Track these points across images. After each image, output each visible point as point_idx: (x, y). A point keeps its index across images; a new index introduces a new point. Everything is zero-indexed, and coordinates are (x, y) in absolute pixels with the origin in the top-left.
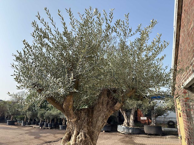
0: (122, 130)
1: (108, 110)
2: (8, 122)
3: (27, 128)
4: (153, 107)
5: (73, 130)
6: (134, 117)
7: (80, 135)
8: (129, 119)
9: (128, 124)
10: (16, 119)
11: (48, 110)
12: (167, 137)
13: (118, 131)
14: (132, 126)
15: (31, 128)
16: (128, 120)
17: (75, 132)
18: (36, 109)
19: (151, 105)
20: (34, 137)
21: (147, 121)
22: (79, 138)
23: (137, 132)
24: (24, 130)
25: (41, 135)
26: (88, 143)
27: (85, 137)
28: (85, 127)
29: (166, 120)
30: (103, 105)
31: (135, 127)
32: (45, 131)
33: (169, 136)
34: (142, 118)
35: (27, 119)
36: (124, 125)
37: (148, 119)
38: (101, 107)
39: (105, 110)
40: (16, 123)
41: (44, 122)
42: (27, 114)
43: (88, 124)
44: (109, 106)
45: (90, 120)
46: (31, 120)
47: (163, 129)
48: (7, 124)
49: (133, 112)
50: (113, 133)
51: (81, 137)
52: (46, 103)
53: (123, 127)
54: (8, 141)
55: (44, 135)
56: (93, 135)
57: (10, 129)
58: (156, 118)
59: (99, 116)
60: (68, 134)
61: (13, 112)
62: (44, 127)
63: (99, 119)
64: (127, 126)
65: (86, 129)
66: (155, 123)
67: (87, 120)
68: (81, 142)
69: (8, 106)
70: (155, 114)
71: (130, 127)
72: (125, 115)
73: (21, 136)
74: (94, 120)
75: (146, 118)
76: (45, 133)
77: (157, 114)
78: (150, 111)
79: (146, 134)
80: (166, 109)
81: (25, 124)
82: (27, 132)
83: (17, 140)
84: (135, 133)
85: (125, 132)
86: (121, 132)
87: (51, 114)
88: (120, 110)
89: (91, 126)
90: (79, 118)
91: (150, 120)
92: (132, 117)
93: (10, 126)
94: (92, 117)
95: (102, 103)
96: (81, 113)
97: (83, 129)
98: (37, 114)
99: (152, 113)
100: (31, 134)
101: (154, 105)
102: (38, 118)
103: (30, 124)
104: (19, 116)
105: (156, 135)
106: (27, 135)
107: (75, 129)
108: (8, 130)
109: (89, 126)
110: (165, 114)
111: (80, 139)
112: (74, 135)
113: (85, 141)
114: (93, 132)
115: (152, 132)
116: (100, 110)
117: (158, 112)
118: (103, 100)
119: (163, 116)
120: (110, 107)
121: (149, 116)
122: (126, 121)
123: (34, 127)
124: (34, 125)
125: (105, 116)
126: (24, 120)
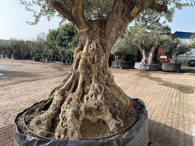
0: (139, 67)
1: (122, 19)
2: (34, 59)
3: (51, 64)
4: (176, 45)
5: (85, 41)
6: (153, 54)
7: (91, 44)
8: (148, 57)
9: (146, 61)
10: (40, 57)
11: (68, 49)
12: (185, 74)
13: (135, 67)
14: (149, 63)
15: (54, 64)
16: (146, 58)
17: (87, 43)
18: (57, 48)
19: (174, 42)
20: (58, 70)
21: (166, 60)
22: (91, 47)
23: (154, 69)
24: (48, 65)
25: (63, 68)
26: (100, 52)
27: (97, 47)
28: (97, 38)
29: (188, 59)
30: (117, 13)
31: (153, 65)
32: (67, 66)
33: (187, 73)
34: (162, 57)
35: (50, 56)
36: (141, 62)
37: (168, 58)
38: (115, 15)
39: (120, 19)
40: (41, 60)
41: (65, 59)
42: (49, 52)
43: (100, 35)
44: (124, 14)
45: (103, 32)
46: (54, 57)
47: (182, 68)
48: (34, 60)
49: (153, 49)
50: (130, 70)
51: (93, 46)
52: (65, 42)
53: (140, 64)
54: (35, 72)
55: (66, 69)
56: (105, 46)
57: (37, 64)
58: (177, 56)
59: (112, 27)
60: (80, 46)
61: (36, 50)
62: (66, 63)
63: (113, 30)
64: (145, 63)
65: (98, 40)
66: (175, 60)
67: (100, 32)
68: (92, 51)
69: (31, 44)
70: (177, 52)
71: (148, 64)
72: (144, 52)
73: (46, 68)
74: (107, 31)
75: (165, 57)
76: (67, 68)
77: (179, 52)
78: (172, 48)
79: (164, 71)
80: (191, 46)
81: (49, 60)
82: (51, 66)
83: (44, 71)
84: (152, 69)
85: (142, 69)
86: (137, 69)
87: (71, 51)
88: (140, 48)
89: (104, 37)
90: (91, 29)
91: (170, 59)
92: (151, 55)
93: (36, 62)
94: (105, 29)
95: (117, 10)
96: (93, 23)
97: (95, 40)
98: (58, 52)
99: (174, 51)
100: (55, 68)
101: (178, 43)
102: (59, 55)
103: (53, 60)
104: (43, 54)
105: (174, 72)
106: (51, 68)
107: (87, 40)
108: (34, 65)
109: (101, 37)
110: (187, 52)
111: (91, 49)
112: (86, 45)
113: (97, 50)
114: (105, 44)
115: (170, 69)
116: (114, 20)
117: (181, 50)
118: (118, 7)
119: (185, 55)
120: (126, 15)
121: (169, 54)
122: (144, 58)
123: (57, 63)
124: (57, 62)
125: (119, 26)
126: (47, 57)
